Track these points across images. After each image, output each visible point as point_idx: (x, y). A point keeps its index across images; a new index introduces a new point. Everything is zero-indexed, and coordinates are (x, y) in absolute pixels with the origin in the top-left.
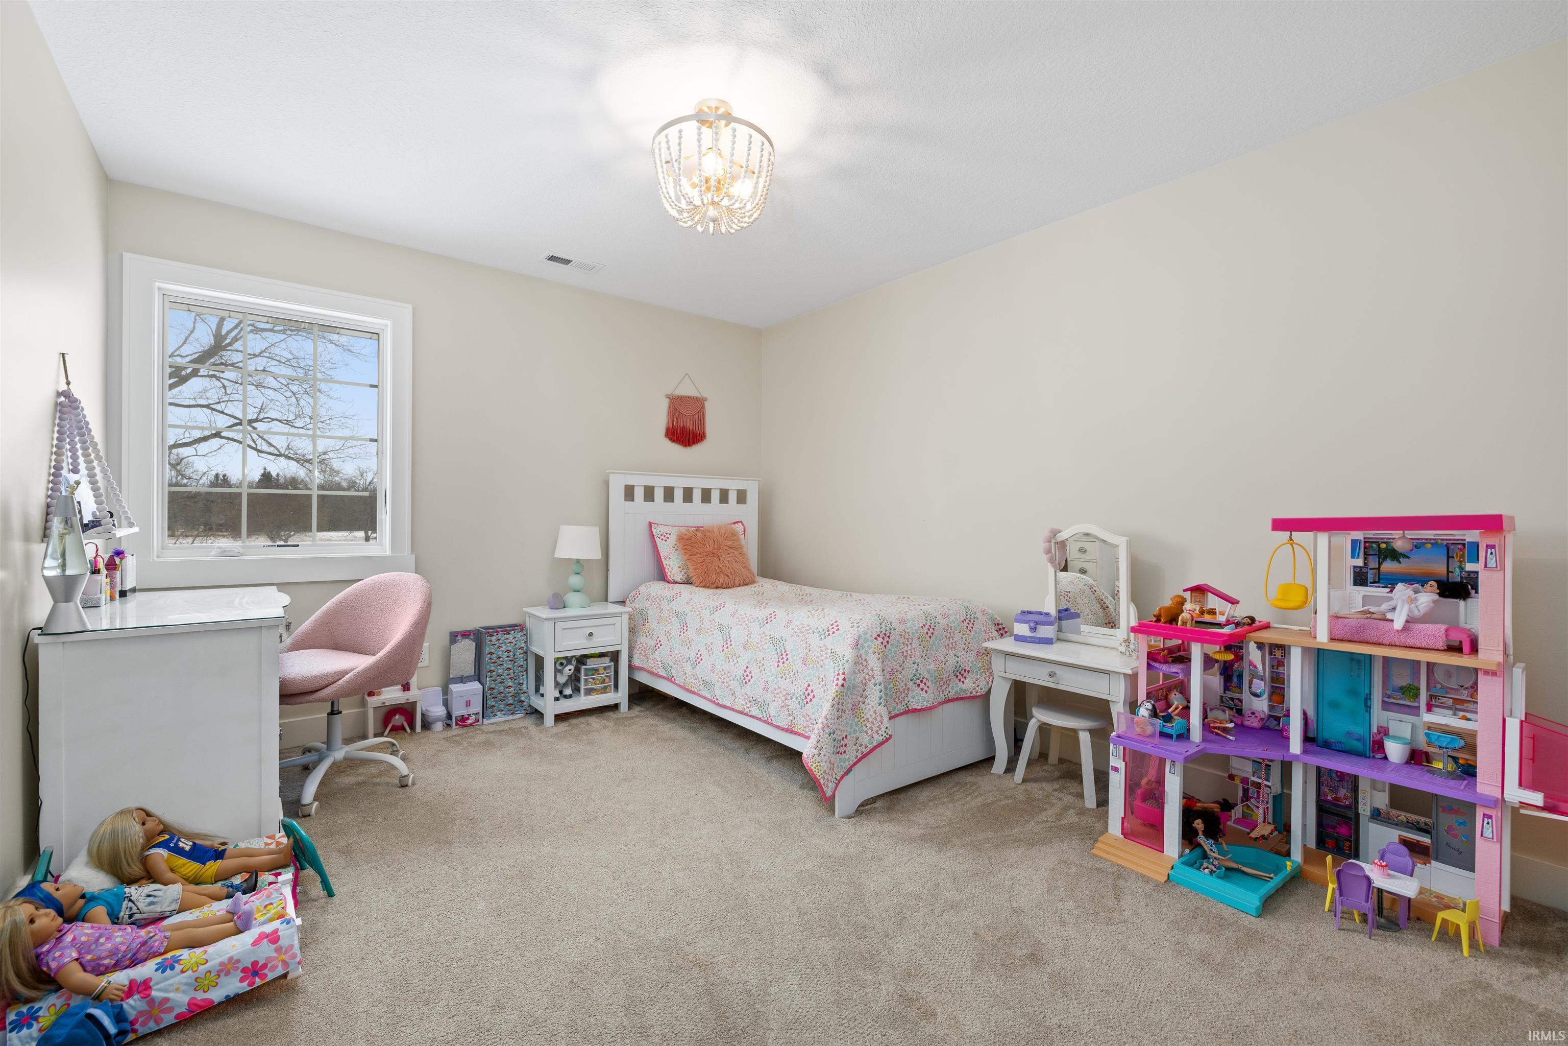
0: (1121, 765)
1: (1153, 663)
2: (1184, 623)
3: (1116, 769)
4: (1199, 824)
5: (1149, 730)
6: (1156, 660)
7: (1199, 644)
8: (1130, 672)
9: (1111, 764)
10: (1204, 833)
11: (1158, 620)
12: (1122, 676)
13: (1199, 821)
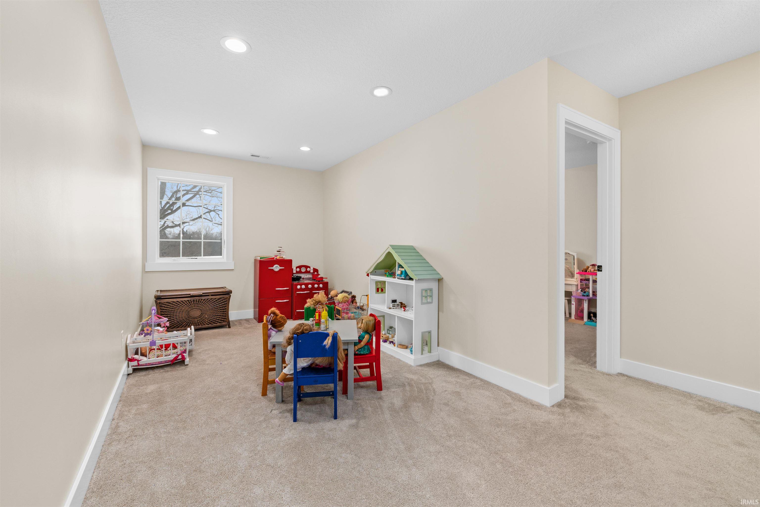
0: (574, 303)
1: (581, 281)
2: (588, 272)
3: (573, 304)
4: (592, 315)
5: (580, 294)
6: (582, 280)
7: (591, 276)
8: (577, 284)
9: (572, 303)
10: (593, 317)
11: (583, 271)
12: (575, 285)
13: (592, 314)
